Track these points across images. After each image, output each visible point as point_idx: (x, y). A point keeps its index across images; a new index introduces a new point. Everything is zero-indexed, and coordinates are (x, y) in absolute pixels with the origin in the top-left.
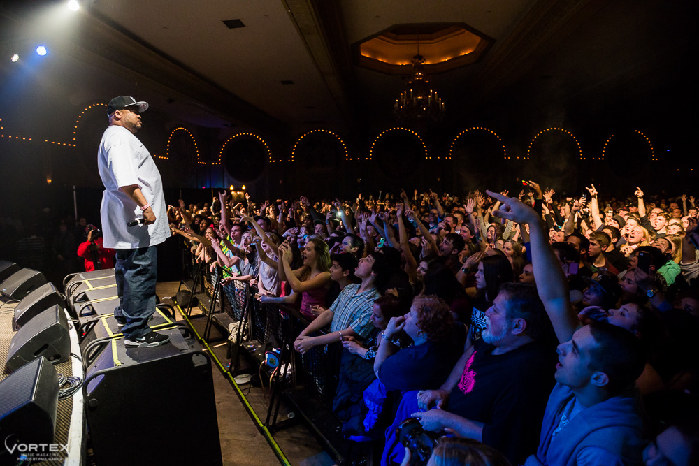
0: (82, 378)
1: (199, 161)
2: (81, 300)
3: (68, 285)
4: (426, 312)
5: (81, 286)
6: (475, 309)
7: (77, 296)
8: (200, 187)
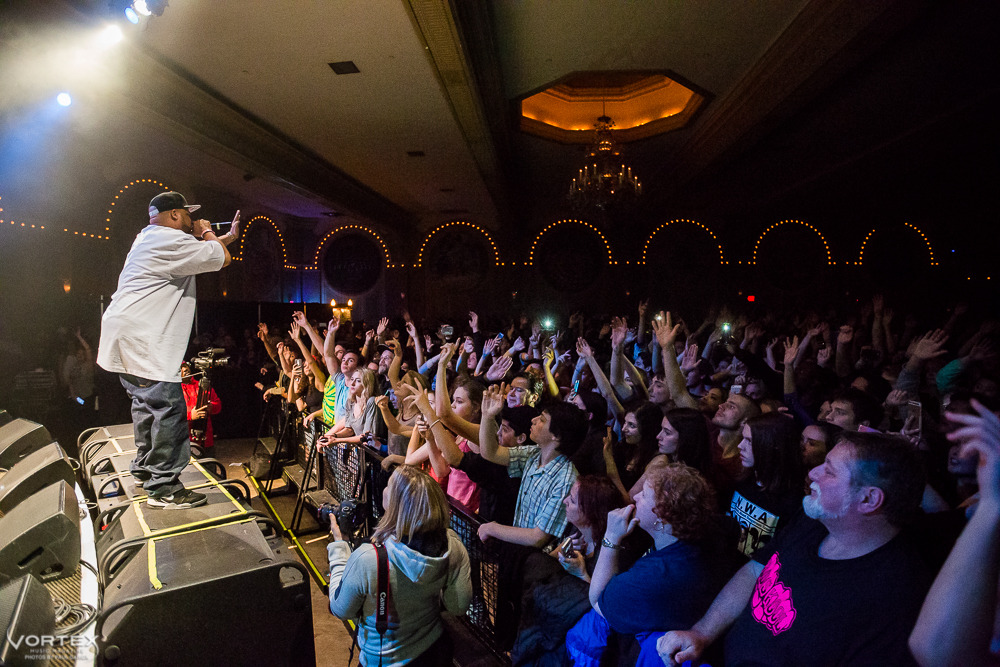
0: (95, 606)
1: (286, 264)
2: (103, 470)
3: (85, 446)
4: (669, 490)
5: (105, 447)
6: (737, 496)
7: (98, 464)
8: (286, 301)
